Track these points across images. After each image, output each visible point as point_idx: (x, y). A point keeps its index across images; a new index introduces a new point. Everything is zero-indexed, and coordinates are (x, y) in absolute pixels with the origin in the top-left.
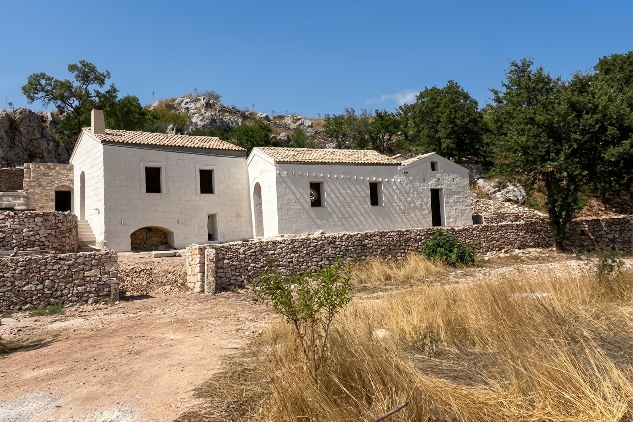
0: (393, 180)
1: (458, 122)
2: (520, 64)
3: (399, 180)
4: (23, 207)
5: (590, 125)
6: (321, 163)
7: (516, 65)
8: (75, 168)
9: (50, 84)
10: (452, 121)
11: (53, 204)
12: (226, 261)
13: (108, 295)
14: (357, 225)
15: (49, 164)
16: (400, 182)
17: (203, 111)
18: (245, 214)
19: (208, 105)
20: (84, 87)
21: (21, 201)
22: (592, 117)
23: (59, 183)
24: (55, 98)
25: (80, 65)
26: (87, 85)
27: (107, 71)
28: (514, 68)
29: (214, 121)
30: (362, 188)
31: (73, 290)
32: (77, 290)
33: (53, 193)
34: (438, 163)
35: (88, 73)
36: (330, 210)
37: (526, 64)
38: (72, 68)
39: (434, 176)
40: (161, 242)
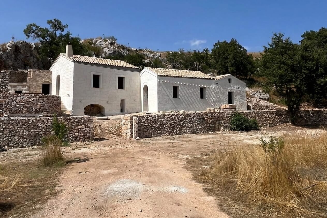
0: (211, 87)
1: (238, 59)
2: (278, 35)
3: (214, 87)
4: (27, 92)
5: (311, 67)
6: (179, 77)
7: (276, 35)
8: (53, 73)
9: (38, 29)
10: (234, 58)
11: (41, 90)
12: (142, 123)
13: (89, 138)
14: (194, 108)
15: (40, 70)
16: (214, 88)
17: (109, 47)
18: (138, 100)
19: (112, 44)
20: (55, 31)
21: (26, 88)
22: (312, 63)
23: (45, 80)
24: (39, 36)
25: (53, 21)
26: (56, 31)
27: (66, 25)
28: (275, 37)
29: (115, 52)
30: (197, 90)
31: (73, 135)
32: (75, 134)
33: (41, 85)
34: (232, 79)
35: (57, 25)
36: (182, 100)
37: (281, 36)
38: (49, 22)
39: (230, 86)
40: (97, 112)
